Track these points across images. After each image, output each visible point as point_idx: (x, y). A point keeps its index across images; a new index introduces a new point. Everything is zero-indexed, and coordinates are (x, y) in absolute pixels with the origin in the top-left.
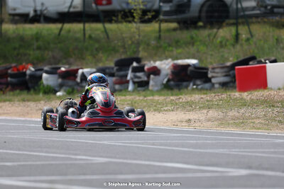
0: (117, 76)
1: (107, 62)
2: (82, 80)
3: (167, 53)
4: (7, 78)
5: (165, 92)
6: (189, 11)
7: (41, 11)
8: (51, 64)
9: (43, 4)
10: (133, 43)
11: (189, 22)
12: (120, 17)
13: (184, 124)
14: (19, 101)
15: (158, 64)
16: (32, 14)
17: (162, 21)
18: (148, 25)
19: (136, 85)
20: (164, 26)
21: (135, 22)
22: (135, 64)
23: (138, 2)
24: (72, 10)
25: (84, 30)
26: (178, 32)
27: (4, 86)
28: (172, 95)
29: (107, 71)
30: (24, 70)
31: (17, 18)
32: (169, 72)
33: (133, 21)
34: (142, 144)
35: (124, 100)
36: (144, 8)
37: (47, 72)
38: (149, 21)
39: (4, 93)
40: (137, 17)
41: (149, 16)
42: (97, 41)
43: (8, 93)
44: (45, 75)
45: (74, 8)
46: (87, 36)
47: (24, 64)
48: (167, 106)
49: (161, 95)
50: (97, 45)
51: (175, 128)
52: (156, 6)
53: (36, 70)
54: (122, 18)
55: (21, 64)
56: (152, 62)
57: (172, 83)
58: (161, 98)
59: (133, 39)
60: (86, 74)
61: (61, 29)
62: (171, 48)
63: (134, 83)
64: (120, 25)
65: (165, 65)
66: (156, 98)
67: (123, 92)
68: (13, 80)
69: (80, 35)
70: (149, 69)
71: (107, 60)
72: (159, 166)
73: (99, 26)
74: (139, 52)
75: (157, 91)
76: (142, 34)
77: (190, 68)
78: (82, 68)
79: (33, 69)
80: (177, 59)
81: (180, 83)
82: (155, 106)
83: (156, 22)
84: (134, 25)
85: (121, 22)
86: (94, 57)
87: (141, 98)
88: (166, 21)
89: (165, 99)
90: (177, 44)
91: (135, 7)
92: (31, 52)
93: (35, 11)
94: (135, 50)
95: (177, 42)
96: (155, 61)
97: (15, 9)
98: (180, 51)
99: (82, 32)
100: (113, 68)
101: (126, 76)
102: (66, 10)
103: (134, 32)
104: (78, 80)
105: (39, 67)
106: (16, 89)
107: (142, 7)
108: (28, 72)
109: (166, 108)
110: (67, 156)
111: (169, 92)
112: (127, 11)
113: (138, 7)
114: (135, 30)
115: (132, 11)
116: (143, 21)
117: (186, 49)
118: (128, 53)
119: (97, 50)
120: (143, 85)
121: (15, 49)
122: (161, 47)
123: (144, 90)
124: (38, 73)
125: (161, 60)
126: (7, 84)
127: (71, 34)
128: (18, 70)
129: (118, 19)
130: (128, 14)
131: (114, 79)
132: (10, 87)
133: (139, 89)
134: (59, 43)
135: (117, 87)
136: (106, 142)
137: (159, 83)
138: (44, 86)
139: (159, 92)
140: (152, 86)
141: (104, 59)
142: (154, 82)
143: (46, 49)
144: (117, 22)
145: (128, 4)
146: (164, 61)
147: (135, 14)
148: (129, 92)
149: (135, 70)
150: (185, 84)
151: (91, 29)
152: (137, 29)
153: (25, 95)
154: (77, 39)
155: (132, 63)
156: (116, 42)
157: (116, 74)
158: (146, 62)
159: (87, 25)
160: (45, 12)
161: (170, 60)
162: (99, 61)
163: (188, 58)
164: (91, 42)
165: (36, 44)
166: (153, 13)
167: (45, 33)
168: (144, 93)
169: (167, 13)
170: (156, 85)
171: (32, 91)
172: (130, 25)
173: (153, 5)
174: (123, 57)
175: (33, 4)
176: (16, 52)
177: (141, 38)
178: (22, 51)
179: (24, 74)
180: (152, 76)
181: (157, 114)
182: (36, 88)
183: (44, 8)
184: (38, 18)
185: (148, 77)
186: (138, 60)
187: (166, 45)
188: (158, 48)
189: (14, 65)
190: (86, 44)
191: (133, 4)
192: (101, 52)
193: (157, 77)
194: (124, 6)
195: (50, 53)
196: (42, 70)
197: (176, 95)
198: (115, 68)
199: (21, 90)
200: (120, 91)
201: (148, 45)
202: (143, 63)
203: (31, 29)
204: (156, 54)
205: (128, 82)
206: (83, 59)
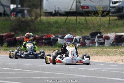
0: (91, 40)
1: (86, 34)
2: (75, 41)
3: (112, 30)
4: (42, 40)
5: (112, 47)
6: (122, 12)
7: (58, 11)
8: (62, 34)
9: (58, 8)
10: (98, 25)
11: (122, 16)
12: (92, 14)
13: (120, 61)
14: (48, 50)
15: (109, 35)
16: (54, 12)
17: (110, 16)
18: (105, 18)
19: (99, 44)
20: (112, 18)
21: (99, 16)
22: (99, 35)
23: (100, 8)
24: (71, 11)
25: (77, 19)
26: (117, 21)
27: (41, 44)
28: (115, 48)
29: (86, 38)
30: (50, 37)
31: (47, 14)
32: (113, 38)
33: (98, 16)
34: (102, 69)
35: (94, 51)
36: (103, 10)
37: (60, 38)
38: (105, 16)
39: (41, 47)
40: (100, 14)
41: (105, 13)
42: (82, 24)
43: (43, 47)
44: (59, 39)
45: (72, 10)
46: (78, 22)
47: (50, 34)
48: (112, 53)
49: (109, 48)
50: (82, 26)
51: (116, 63)
52: (108, 9)
53: (56, 37)
54: (93, 14)
55: (49, 34)
56: (106, 34)
57: (115, 43)
58: (110, 50)
59: (98, 24)
60: (77, 39)
61: (66, 19)
62: (114, 28)
63: (98, 43)
64: (92, 17)
65: (112, 35)
66: (108, 50)
67: (93, 47)
68: (45, 41)
69: (75, 22)
70: (104, 37)
71: (86, 33)
72: (110, 79)
73: (83, 18)
74: (100, 29)
75: (108, 47)
76: (102, 21)
77: (123, 37)
78: (75, 36)
79: (54, 36)
80: (117, 33)
81: (118, 43)
82: (108, 53)
83: (109, 16)
84: (98, 17)
85: (93, 16)
86: (81, 31)
87: (101, 50)
88: (113, 16)
89: (112, 50)
90: (117, 26)
91: (99, 10)
92: (53, 29)
93: (55, 11)
94: (99, 28)
95: (117, 25)
96: (107, 33)
97: (46, 10)
98: (118, 29)
99: (76, 20)
100: (89, 36)
101: (95, 40)
102: (69, 11)
103: (98, 21)
104: (74, 41)
105: (57, 36)
106: (46, 45)
107: (102, 10)
108: (52, 38)
109: (112, 54)
110: (70, 74)
111: (114, 47)
112: (95, 11)
113: (100, 10)
114: (99, 20)
115: (98, 11)
116: (102, 16)
117: (121, 28)
118: (96, 30)
119: (82, 28)
120: (102, 44)
121: (46, 27)
122: (110, 27)
123: (102, 46)
124: (56, 38)
125: (110, 33)
126: (43, 43)
127: (71, 21)
128: (47, 37)
129: (91, 15)
130: (96, 13)
131: (89, 41)
132: (44, 44)
133: (100, 46)
134: (66, 25)
135: (91, 45)
136: (86, 69)
137: (109, 43)
138: (58, 44)
139: (109, 47)
140: (106, 44)
141: (85, 32)
142: (107, 43)
143: (60, 27)
144: (91, 16)
145: (96, 8)
146: (111, 34)
147: (99, 13)
148: (96, 47)
149: (99, 37)
150: (120, 43)
151: (80, 19)
152: (99, 19)
153: (50, 48)
154: (73, 24)
155: (97, 34)
156: (90, 25)
157: (90, 39)
158: (103, 34)
159: (78, 17)
160: (60, 11)
161: (114, 33)
162: (83, 33)
163: (122, 32)
164: (80, 25)
165: (55, 26)
166: (107, 12)
167: (59, 20)
168: (102, 47)
169: (113, 12)
170: (108, 44)
171: (53, 46)
172: (96, 18)
173: (107, 9)
174: (93, 31)
175: (54, 8)
176: (46, 29)
177: (101, 23)
178: (49, 28)
179: (50, 39)
180: (106, 40)
181: (108, 56)
182: (55, 45)
183: (59, 10)
184: (57, 14)
185: (104, 41)
186: (100, 33)
187: (112, 26)
188: (108, 28)
189: (45, 34)
190: (77, 26)
191: (98, 8)
192: (84, 29)
193: (108, 40)
194: (94, 9)
195: (62, 29)
196: (58, 37)
197: (117, 48)
198: (90, 36)
199: (49, 46)
200: (92, 46)
201: (104, 26)
202: (102, 34)
203: (53, 19)
204: (108, 31)
205: (95, 42)
206: (76, 32)
